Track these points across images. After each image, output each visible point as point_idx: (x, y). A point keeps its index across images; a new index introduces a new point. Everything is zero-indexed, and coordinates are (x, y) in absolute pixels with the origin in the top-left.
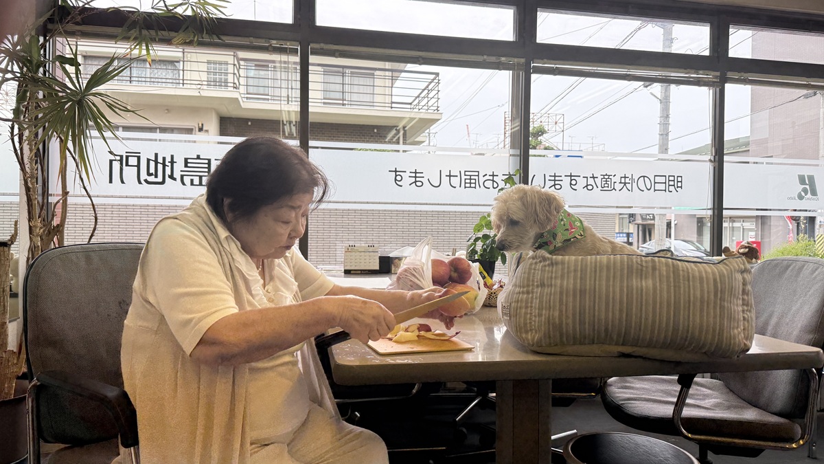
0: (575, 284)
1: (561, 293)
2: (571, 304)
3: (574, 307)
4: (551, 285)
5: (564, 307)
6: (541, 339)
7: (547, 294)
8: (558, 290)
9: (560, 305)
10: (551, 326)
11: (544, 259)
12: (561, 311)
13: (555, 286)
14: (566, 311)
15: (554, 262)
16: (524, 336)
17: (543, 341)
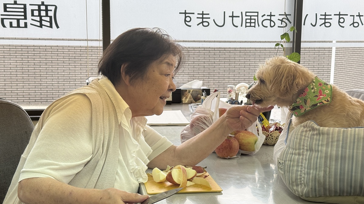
0: (337, 151)
1: (326, 157)
2: (334, 167)
3: (336, 169)
4: (318, 151)
5: (328, 169)
6: (308, 192)
7: (314, 157)
8: (324, 155)
9: (324, 168)
10: (317, 183)
11: (313, 129)
12: (325, 172)
13: (321, 151)
14: (330, 172)
15: (321, 132)
16: (295, 188)
17: (310, 194)
